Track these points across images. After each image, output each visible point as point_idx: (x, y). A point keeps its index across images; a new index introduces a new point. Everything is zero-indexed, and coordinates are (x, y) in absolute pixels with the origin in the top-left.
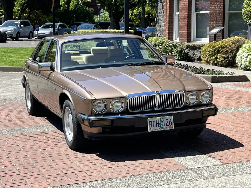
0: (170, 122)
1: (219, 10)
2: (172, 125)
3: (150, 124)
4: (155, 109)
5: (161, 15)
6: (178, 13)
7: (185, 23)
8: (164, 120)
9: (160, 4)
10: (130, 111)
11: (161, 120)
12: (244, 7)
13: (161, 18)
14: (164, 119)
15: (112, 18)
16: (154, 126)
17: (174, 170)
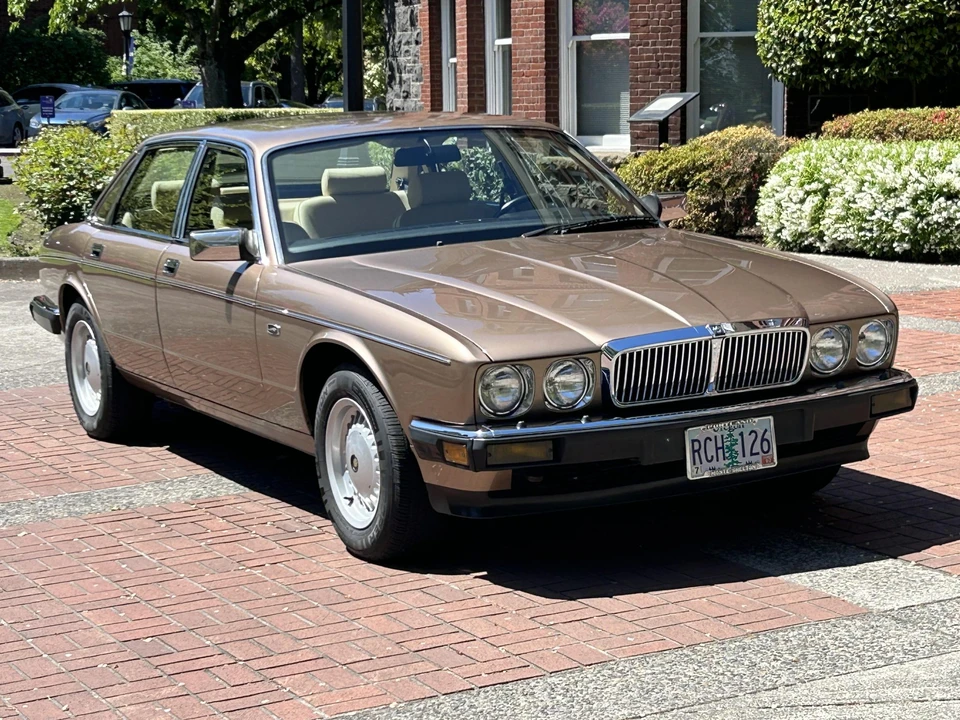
0: (763, 440)
1: (663, 30)
2: (770, 453)
3: (694, 451)
4: (706, 395)
5: (407, 51)
6: (508, 41)
7: (534, 80)
8: (741, 434)
9: (403, 8)
10: (617, 403)
11: (731, 435)
12: (766, 16)
13: (409, 61)
14: (742, 430)
15: (211, 64)
16: (709, 459)
17: (828, 621)
